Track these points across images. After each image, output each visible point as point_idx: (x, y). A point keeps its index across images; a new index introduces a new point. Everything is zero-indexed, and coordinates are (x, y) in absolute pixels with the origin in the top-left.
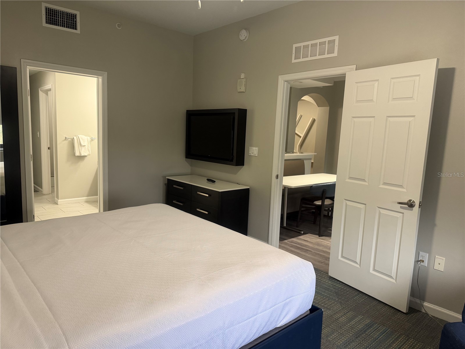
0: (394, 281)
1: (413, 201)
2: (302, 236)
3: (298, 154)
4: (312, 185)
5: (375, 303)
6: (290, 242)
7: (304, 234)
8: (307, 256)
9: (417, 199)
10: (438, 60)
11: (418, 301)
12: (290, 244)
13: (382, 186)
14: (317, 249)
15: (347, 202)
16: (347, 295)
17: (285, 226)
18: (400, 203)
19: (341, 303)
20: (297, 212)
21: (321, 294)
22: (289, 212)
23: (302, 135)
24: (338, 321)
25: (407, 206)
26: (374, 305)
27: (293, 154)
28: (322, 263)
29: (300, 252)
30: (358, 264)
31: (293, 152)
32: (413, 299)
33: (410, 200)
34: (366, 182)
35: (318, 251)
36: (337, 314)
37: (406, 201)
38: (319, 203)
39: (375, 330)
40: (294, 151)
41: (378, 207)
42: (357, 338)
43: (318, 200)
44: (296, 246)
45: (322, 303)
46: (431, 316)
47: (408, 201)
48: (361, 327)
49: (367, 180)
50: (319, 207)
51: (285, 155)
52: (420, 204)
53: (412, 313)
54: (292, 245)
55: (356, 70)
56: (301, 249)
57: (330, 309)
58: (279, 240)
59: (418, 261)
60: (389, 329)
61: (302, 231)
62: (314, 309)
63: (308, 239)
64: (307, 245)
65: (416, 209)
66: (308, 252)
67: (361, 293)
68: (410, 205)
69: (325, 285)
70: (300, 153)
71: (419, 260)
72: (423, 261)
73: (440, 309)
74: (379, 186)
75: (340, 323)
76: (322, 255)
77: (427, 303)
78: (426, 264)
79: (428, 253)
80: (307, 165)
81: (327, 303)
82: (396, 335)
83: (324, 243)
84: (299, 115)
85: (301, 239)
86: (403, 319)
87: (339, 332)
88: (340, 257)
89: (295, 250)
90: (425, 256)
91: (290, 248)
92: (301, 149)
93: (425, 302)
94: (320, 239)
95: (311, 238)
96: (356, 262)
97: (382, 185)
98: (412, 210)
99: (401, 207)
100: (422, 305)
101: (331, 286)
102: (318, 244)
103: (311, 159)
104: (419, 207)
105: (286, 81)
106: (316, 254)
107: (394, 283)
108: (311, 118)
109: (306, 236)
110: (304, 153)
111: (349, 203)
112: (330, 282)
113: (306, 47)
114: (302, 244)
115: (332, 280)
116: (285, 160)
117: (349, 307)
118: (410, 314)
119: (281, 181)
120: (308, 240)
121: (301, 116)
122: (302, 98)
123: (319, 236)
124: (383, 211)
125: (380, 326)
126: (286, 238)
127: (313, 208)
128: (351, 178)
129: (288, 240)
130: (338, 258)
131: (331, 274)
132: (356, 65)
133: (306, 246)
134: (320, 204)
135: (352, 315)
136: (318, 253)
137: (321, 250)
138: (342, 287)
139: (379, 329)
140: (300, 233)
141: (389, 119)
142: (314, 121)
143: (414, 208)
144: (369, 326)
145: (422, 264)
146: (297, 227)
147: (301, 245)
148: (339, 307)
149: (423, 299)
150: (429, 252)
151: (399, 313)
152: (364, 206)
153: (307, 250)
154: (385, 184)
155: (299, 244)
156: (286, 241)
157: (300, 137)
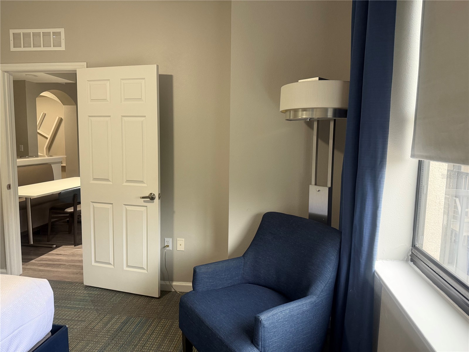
0: (145, 271)
1: (154, 194)
2: (54, 251)
3: (47, 157)
4: (60, 192)
5: (131, 297)
6: (38, 261)
7: (57, 247)
8: (60, 271)
9: (156, 192)
10: (158, 66)
11: (168, 283)
12: (39, 263)
13: (125, 184)
14: (72, 260)
15: (94, 204)
16: (104, 299)
17: (32, 244)
18: (143, 198)
19: (97, 310)
20: (46, 225)
21: (76, 307)
22: (35, 226)
23: (49, 137)
24: (94, 330)
25: (149, 199)
26: (131, 300)
27: (38, 158)
28: (77, 274)
29: (51, 269)
30: (112, 265)
31: (37, 156)
32: (163, 283)
33: (151, 194)
34: (110, 181)
35: (73, 262)
36: (93, 323)
37: (147, 195)
38: (71, 210)
39: (131, 324)
40: (39, 154)
41: (124, 205)
42: (113, 339)
43: (69, 206)
44: (47, 264)
45: (76, 317)
46: (179, 292)
47: (149, 195)
48: (116, 327)
49: (110, 179)
50: (72, 214)
51: (17, 160)
52: (159, 196)
53: (164, 296)
54: (41, 263)
55: (87, 67)
56: (52, 265)
57: (84, 321)
58: (22, 262)
59: (164, 247)
60: (144, 318)
61: (54, 245)
62: (56, 329)
63: (62, 251)
64: (60, 259)
65: (157, 200)
66: (61, 266)
67: (118, 293)
68: (151, 198)
69: (81, 296)
70: (48, 157)
71: (165, 245)
72: (168, 246)
73: (185, 284)
74: (123, 184)
75: (95, 332)
76: (78, 265)
77: (175, 282)
78: (170, 248)
79: (171, 238)
80: (56, 170)
81: (81, 316)
82: (150, 322)
83: (80, 252)
84: (42, 113)
85: (53, 254)
86: (157, 303)
87: (94, 342)
88: (93, 263)
89: (46, 269)
90: (169, 241)
91: (38, 268)
92: (50, 153)
93: (174, 282)
94: (76, 248)
95: (65, 250)
96: (110, 264)
97: (125, 182)
98: (153, 202)
99: (144, 201)
100: (171, 285)
101: (87, 295)
102: (73, 255)
103: (61, 163)
104: (159, 199)
105: (5, 72)
106: (70, 266)
107: (146, 273)
108: (58, 118)
109: (58, 249)
110: (53, 156)
111: (96, 205)
112: (85, 292)
113: (27, 35)
114: (54, 259)
115: (88, 289)
116: (18, 167)
117: (105, 311)
118: (162, 297)
119: (16, 191)
120: (61, 253)
121: (45, 115)
122: (41, 94)
123: (75, 246)
124: (129, 208)
125: (136, 319)
126: (33, 257)
127: (67, 217)
128: (95, 179)
129: (36, 259)
130: (92, 264)
131: (86, 283)
132: (87, 63)
133: (58, 260)
134: (73, 210)
135: (109, 318)
136: (73, 264)
137: (77, 260)
138: (98, 293)
139: (135, 322)
140: (51, 247)
141: (124, 118)
142: (61, 120)
143: (155, 200)
144: (125, 323)
145: (167, 248)
146: (48, 241)
147: (53, 261)
148: (95, 315)
149: (172, 280)
150: (171, 236)
151: (152, 300)
152: (111, 205)
153: (60, 264)
154: (128, 181)
155: (50, 260)
156: (33, 261)
157: (47, 138)
